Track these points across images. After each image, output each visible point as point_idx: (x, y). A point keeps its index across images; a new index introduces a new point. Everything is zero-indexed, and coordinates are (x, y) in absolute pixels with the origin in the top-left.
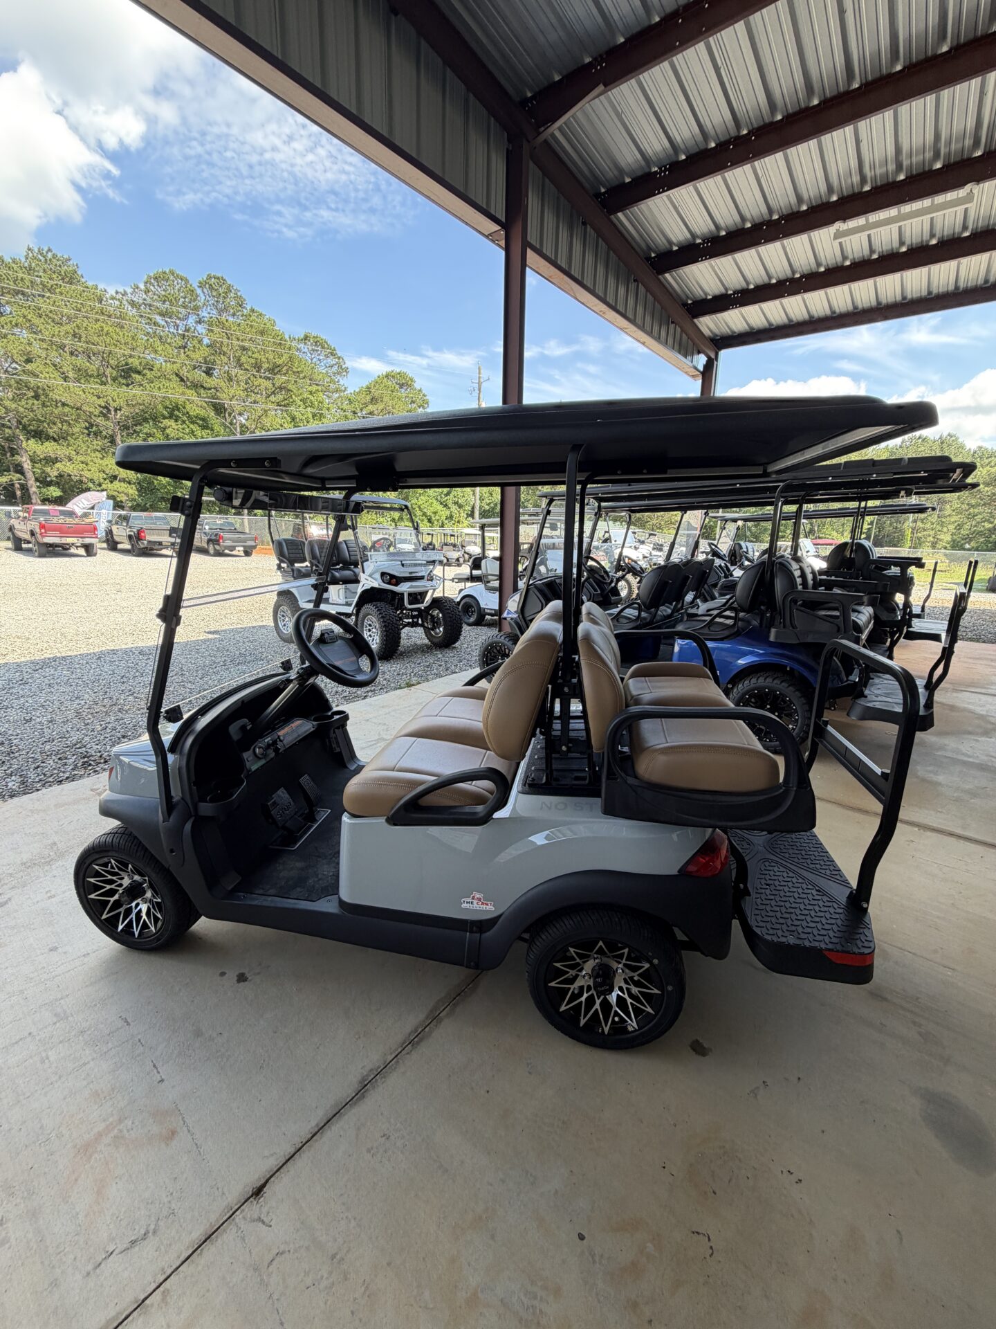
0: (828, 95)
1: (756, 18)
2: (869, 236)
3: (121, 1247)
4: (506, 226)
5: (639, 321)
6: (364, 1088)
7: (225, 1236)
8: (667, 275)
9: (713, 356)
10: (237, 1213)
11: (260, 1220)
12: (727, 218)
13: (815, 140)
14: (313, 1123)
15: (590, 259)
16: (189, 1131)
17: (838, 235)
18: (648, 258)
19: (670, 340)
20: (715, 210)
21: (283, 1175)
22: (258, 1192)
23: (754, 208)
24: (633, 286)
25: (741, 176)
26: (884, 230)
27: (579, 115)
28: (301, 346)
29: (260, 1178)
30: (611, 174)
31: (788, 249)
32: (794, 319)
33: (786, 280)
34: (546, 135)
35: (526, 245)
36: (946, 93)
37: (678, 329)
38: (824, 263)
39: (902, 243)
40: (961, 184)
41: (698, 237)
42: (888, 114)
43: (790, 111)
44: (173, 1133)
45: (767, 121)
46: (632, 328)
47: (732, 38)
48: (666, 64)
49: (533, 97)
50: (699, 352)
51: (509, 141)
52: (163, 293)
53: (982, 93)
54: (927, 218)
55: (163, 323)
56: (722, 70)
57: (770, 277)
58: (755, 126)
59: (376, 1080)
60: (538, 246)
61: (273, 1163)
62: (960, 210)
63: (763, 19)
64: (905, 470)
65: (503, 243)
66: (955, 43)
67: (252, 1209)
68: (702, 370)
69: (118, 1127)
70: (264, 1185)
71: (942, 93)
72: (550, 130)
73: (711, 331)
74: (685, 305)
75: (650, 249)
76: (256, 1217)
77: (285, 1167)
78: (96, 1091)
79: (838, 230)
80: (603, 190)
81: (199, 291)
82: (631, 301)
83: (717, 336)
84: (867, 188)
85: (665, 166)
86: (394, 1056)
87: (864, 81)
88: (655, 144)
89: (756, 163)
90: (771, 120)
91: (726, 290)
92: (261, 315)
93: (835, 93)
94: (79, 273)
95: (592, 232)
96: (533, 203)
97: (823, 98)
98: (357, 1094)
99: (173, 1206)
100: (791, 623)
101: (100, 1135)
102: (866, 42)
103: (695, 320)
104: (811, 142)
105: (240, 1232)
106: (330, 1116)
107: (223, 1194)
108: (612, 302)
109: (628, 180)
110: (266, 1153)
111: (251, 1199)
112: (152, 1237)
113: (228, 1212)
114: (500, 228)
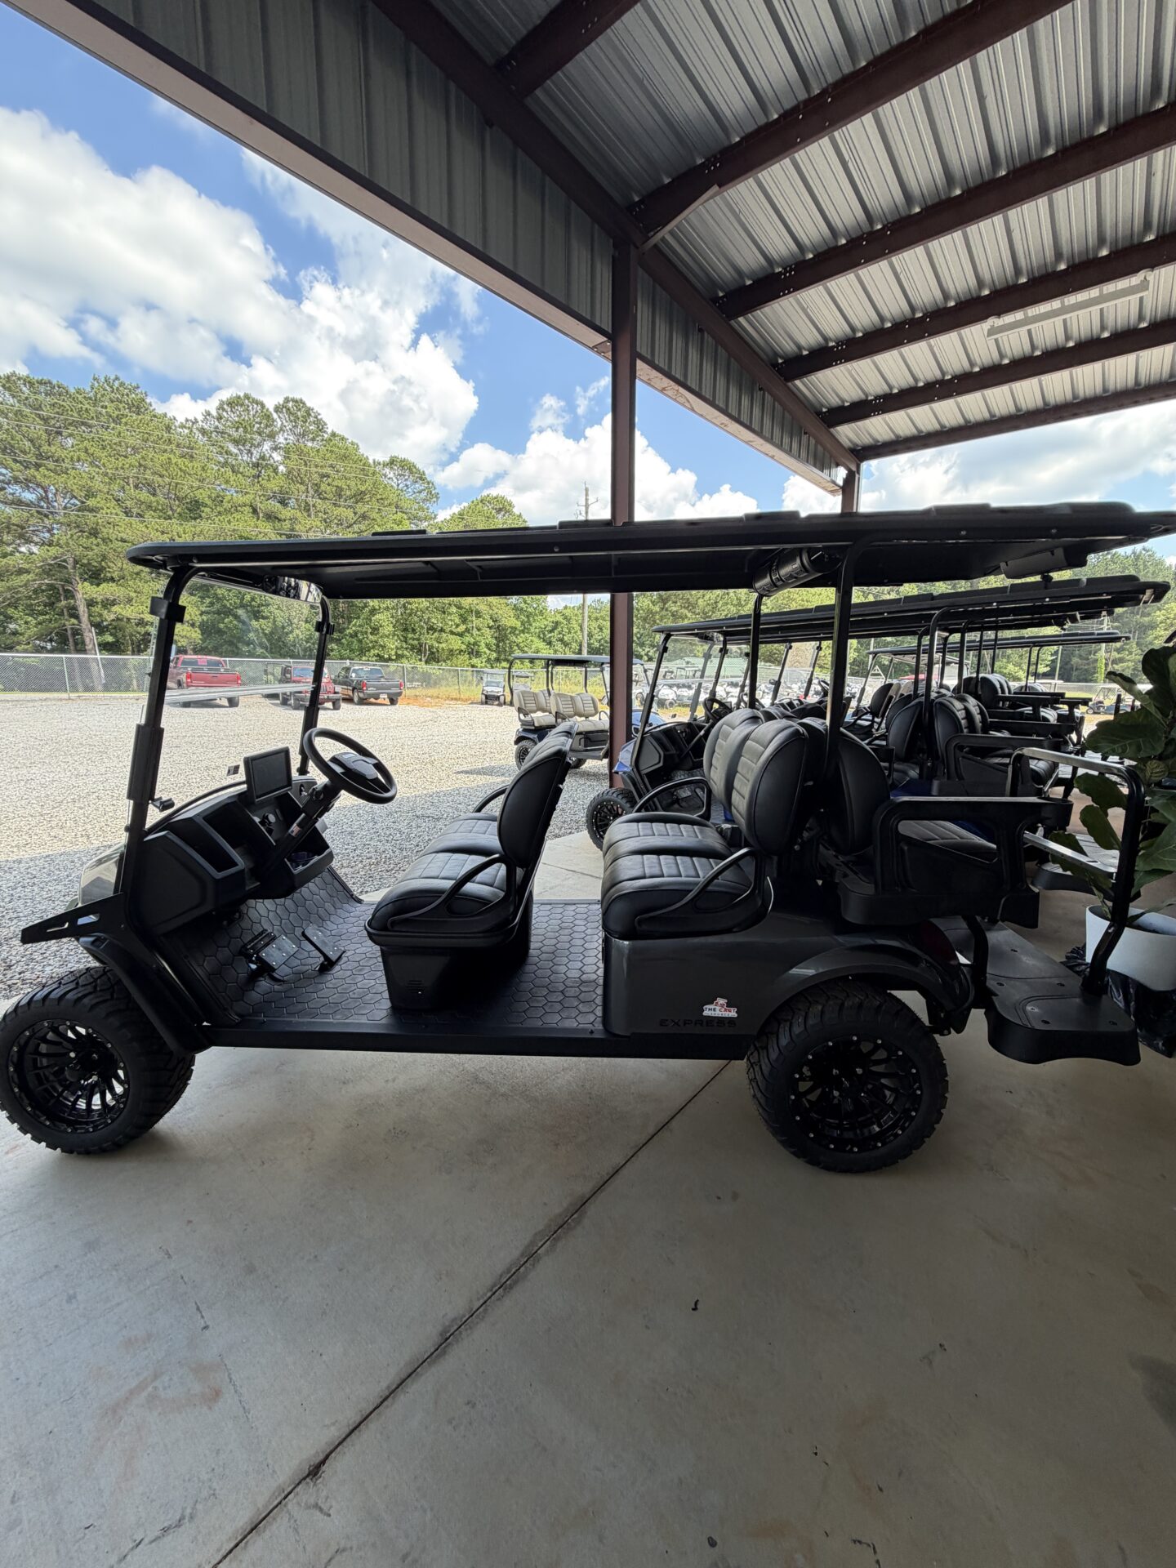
0: (972, 185)
1: (885, 110)
2: (1029, 332)
3: (151, 1537)
4: (612, 337)
5: (766, 433)
6: (445, 1341)
7: (275, 1526)
8: (797, 382)
9: (854, 468)
10: (290, 1497)
11: (316, 1506)
12: (863, 318)
13: (960, 232)
14: (384, 1384)
15: (708, 368)
16: (236, 1392)
17: (991, 332)
18: (775, 365)
19: (803, 454)
20: (849, 309)
21: (346, 1450)
22: (315, 1471)
23: (894, 306)
24: (758, 395)
25: (876, 273)
26: (1047, 324)
27: (692, 217)
28: (387, 470)
29: (317, 1452)
30: (729, 276)
31: (935, 348)
32: (947, 425)
33: (936, 382)
34: (656, 239)
35: (635, 355)
36: (1107, 176)
37: (813, 441)
38: (978, 361)
39: (1068, 338)
40: (1136, 271)
41: (832, 340)
42: (1042, 202)
43: (930, 203)
44: (217, 1394)
45: (903, 214)
46: (758, 441)
47: (859, 132)
48: (787, 162)
49: (641, 202)
50: (837, 465)
51: (615, 246)
52: (237, 419)
53: (1150, 174)
54: (1095, 309)
55: (236, 451)
56: (850, 164)
57: (916, 380)
58: (891, 220)
59: (461, 1333)
60: (649, 357)
61: (334, 1433)
62: (1136, 297)
63: (894, 109)
64: (1083, 593)
65: (609, 354)
66: (1114, 123)
67: (307, 1493)
68: (841, 483)
69: (154, 1384)
70: (323, 1462)
71: (1102, 176)
72: (660, 235)
73: (850, 441)
74: (818, 413)
75: (776, 355)
76: (312, 1501)
77: (349, 1439)
78: (130, 1340)
79: (992, 327)
80: (721, 294)
81: (275, 416)
82: (756, 412)
83: (857, 445)
84: (1023, 280)
85: (790, 266)
86: (482, 1301)
87: (1012, 168)
88: (780, 246)
89: (894, 259)
90: (908, 213)
91: (867, 396)
92: (343, 439)
93: (979, 181)
94: (148, 401)
95: (710, 339)
96: (642, 311)
97: (965, 188)
98: (437, 1349)
99: (215, 1485)
100: (957, 772)
101: (131, 1392)
102: (1012, 127)
103: (832, 430)
104: (955, 234)
105: (292, 1521)
106: (403, 1376)
107: (274, 1471)
108: (735, 413)
109: (749, 282)
110: (327, 1422)
111: (308, 1480)
112: (187, 1524)
113: (279, 1495)
114: (605, 339)
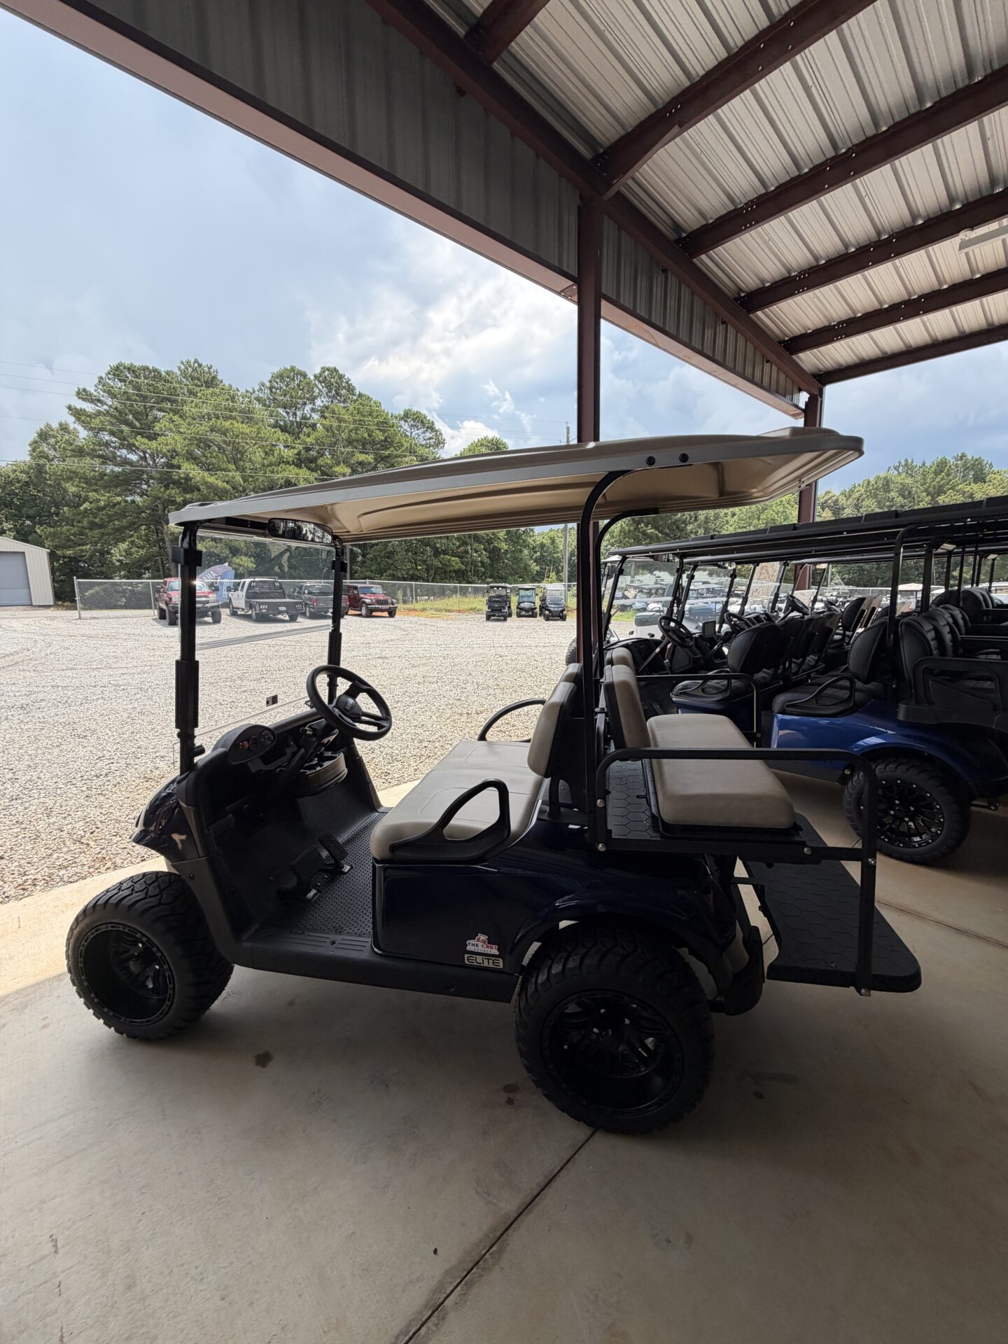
1: (851, 26)
4: (579, 280)
5: (730, 364)
9: (817, 392)
12: (826, 245)
17: (963, 245)
18: (736, 299)
19: (766, 380)
20: (812, 238)
23: (858, 230)
24: (721, 328)
25: (840, 198)
27: (654, 162)
28: (402, 422)
30: (692, 216)
31: (901, 269)
32: (913, 344)
33: (901, 303)
34: (618, 186)
35: (599, 296)
37: (775, 369)
38: (947, 277)
41: (794, 270)
43: (898, 119)
45: (870, 134)
46: (721, 370)
47: (823, 52)
48: (747, 92)
49: (605, 153)
51: (581, 197)
52: (285, 388)
56: (814, 90)
57: (880, 302)
58: (855, 141)
60: (614, 298)
63: (860, 25)
65: (575, 298)
68: (803, 407)
72: (622, 182)
73: (812, 366)
74: (780, 342)
75: (741, 290)
79: (964, 240)
80: (684, 235)
81: (314, 383)
82: (720, 342)
83: (821, 371)
84: (999, 189)
85: (752, 201)
88: (742, 181)
89: (858, 181)
90: (875, 132)
91: (829, 321)
92: (369, 399)
93: (952, 90)
95: (674, 278)
96: (608, 256)
97: (937, 99)
103: (794, 357)
104: (925, 148)
108: (698, 346)
109: (711, 221)
114: (572, 283)
